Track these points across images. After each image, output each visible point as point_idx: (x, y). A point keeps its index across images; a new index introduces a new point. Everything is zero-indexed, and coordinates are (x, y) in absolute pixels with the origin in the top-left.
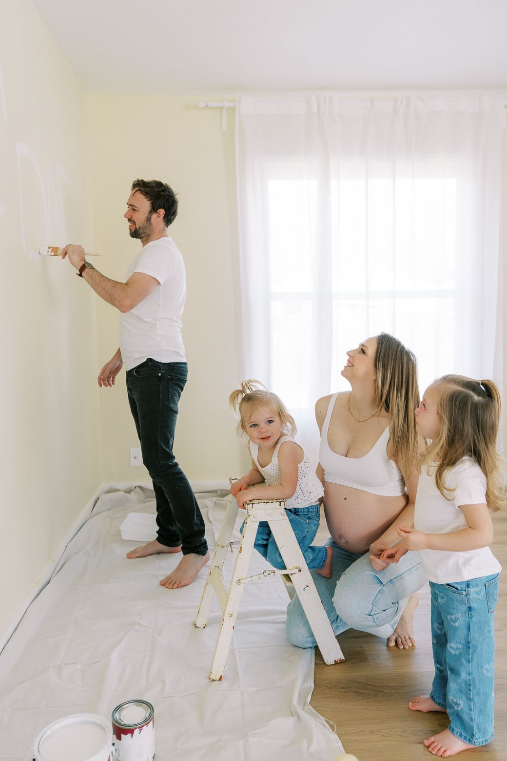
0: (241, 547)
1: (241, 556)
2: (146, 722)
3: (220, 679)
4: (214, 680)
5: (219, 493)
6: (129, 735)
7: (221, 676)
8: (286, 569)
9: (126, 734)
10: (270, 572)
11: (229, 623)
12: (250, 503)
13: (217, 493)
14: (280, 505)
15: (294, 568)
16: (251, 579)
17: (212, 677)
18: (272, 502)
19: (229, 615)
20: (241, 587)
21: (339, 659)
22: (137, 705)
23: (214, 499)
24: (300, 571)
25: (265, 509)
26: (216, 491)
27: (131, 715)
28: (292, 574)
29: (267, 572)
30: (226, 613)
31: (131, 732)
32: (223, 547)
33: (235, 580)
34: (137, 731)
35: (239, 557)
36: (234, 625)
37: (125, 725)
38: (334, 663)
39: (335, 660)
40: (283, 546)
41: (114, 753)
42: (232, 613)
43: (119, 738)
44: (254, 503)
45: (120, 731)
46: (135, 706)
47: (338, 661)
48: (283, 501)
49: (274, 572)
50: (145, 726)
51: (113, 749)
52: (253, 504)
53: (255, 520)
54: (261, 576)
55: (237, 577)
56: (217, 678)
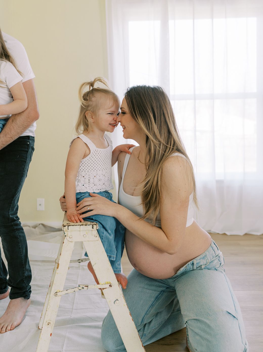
0: (58, 264)
1: (58, 271)
8: (99, 284)
10: (83, 287)
11: (47, 330)
14: (93, 228)
15: (106, 284)
16: (66, 292)
18: (86, 225)
19: (47, 323)
20: (58, 299)
24: (110, 286)
25: (79, 231)
28: (103, 289)
29: (81, 286)
30: (45, 321)
33: (53, 292)
35: (56, 272)
36: (51, 332)
40: (96, 264)
42: (49, 321)
44: (70, 226)
48: (96, 225)
49: (87, 287)
52: (68, 226)
53: (70, 240)
54: (76, 289)
55: (53, 290)
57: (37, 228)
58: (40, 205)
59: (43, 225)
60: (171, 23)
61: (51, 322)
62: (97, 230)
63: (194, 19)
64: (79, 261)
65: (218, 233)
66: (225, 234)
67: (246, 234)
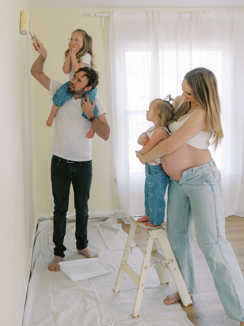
0: (146, 251)
1: (146, 255)
3: (138, 317)
4: (135, 317)
5: (100, 219)
7: (138, 315)
8: (166, 261)
11: (141, 288)
12: (150, 229)
13: (99, 219)
14: (163, 230)
15: (170, 260)
17: (134, 316)
18: (160, 229)
19: (141, 285)
21: (190, 303)
23: (100, 222)
24: (172, 261)
25: (156, 232)
26: (99, 218)
28: (169, 263)
29: (158, 262)
30: (140, 283)
33: (144, 267)
35: (145, 257)
38: (188, 306)
39: (188, 304)
40: (165, 250)
42: (142, 283)
44: (152, 230)
47: (190, 305)
52: (151, 230)
53: (152, 237)
54: (155, 264)
56: (137, 316)
61: (143, 284)
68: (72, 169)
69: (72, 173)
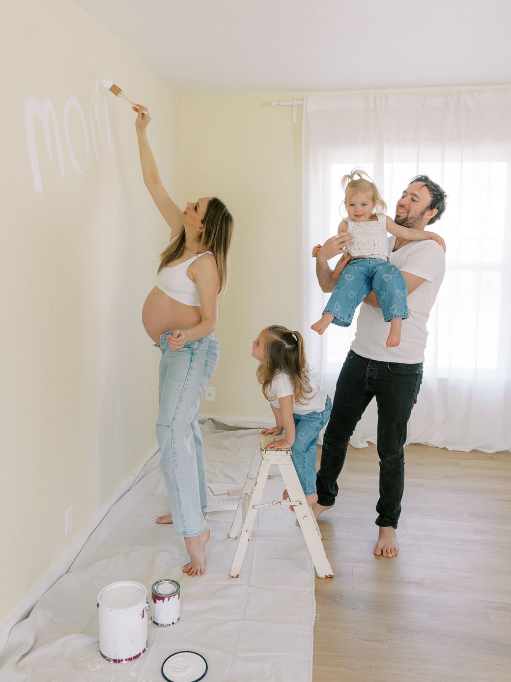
0: (256, 482)
1: (256, 488)
2: (173, 594)
3: (237, 576)
4: (232, 577)
6: (161, 601)
8: (291, 501)
9: (159, 600)
10: (277, 502)
11: (245, 537)
12: (264, 449)
15: (297, 502)
16: (262, 506)
17: (232, 574)
19: (245, 531)
20: (255, 511)
21: (329, 574)
22: (170, 583)
24: (301, 504)
25: (275, 455)
27: (165, 588)
28: (294, 506)
29: (275, 502)
30: (243, 529)
31: (163, 599)
32: (251, 479)
33: (251, 505)
34: (166, 599)
36: (249, 538)
37: (159, 594)
38: (325, 577)
39: (326, 575)
40: (288, 484)
41: (147, 608)
42: (247, 528)
43: (155, 602)
45: (156, 597)
46: (168, 584)
47: (328, 576)
49: (281, 503)
50: (172, 597)
51: (147, 605)
52: (266, 450)
53: (267, 462)
54: (271, 504)
55: (252, 503)
56: (235, 575)
57: (205, 424)
58: (210, 395)
59: (212, 420)
60: (387, 166)
61: (248, 530)
62: (291, 455)
63: (418, 162)
64: (269, 477)
65: (437, 447)
66: (445, 449)
67: (474, 451)
68: (371, 371)
69: (370, 378)
